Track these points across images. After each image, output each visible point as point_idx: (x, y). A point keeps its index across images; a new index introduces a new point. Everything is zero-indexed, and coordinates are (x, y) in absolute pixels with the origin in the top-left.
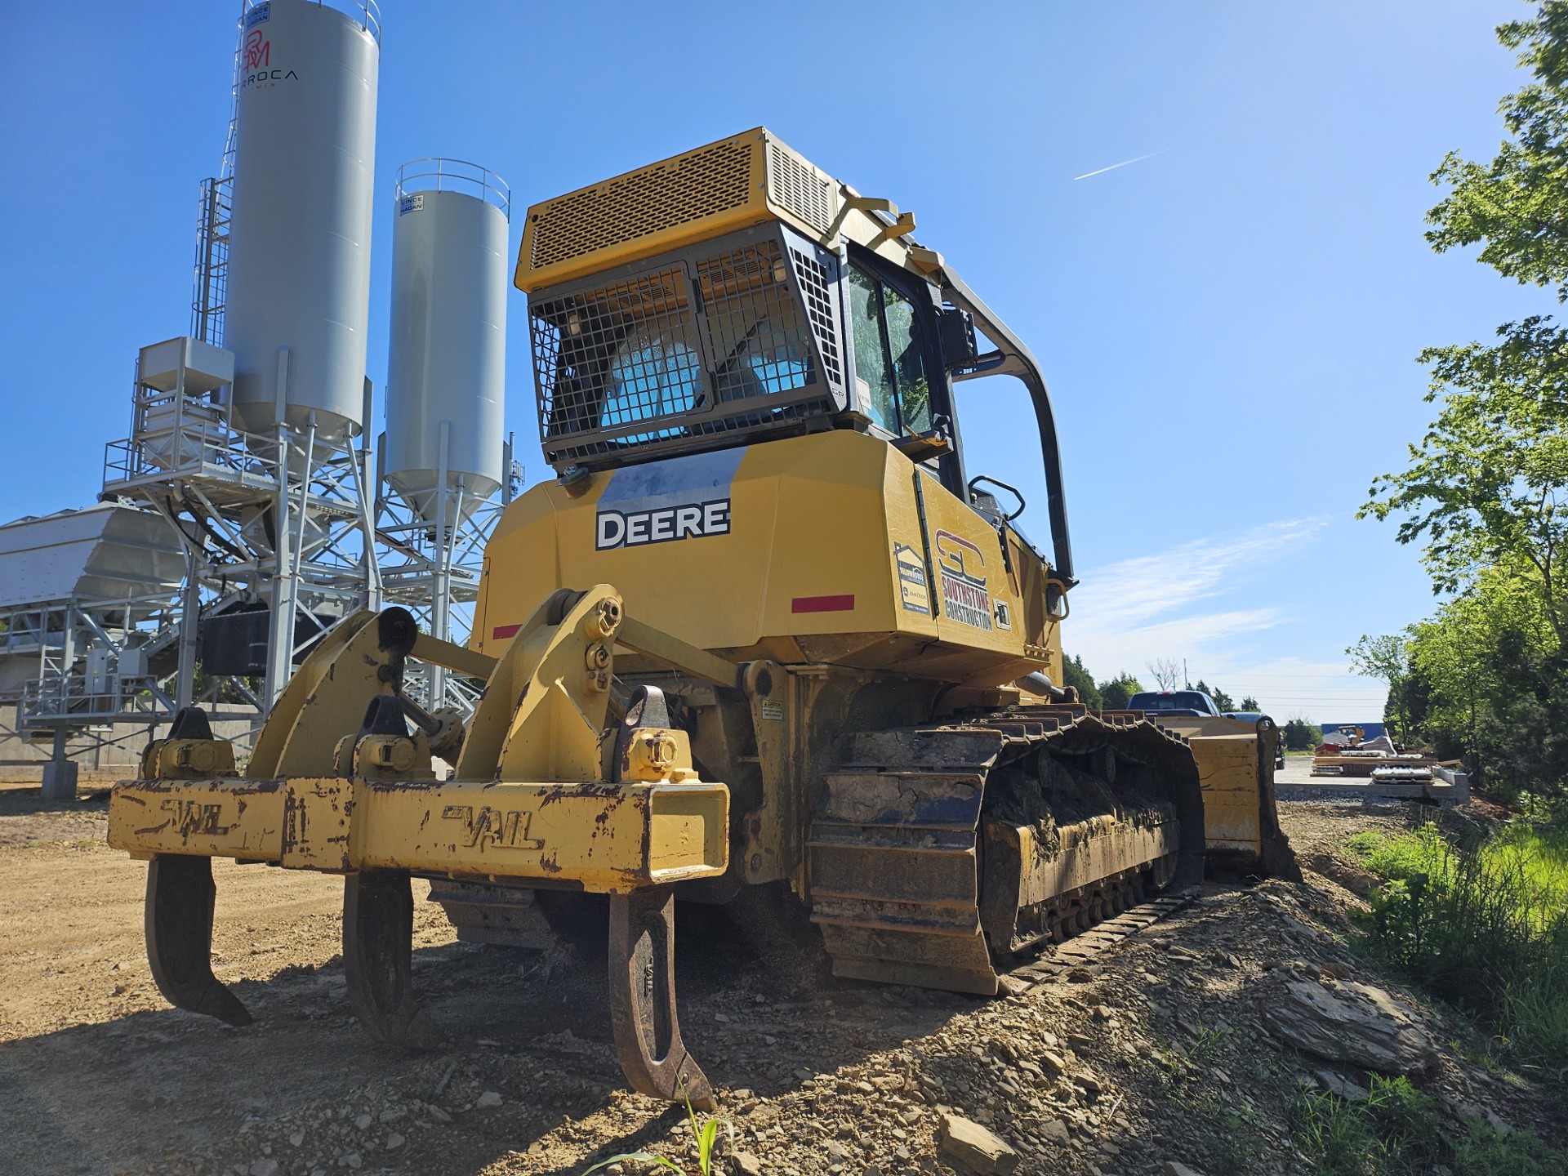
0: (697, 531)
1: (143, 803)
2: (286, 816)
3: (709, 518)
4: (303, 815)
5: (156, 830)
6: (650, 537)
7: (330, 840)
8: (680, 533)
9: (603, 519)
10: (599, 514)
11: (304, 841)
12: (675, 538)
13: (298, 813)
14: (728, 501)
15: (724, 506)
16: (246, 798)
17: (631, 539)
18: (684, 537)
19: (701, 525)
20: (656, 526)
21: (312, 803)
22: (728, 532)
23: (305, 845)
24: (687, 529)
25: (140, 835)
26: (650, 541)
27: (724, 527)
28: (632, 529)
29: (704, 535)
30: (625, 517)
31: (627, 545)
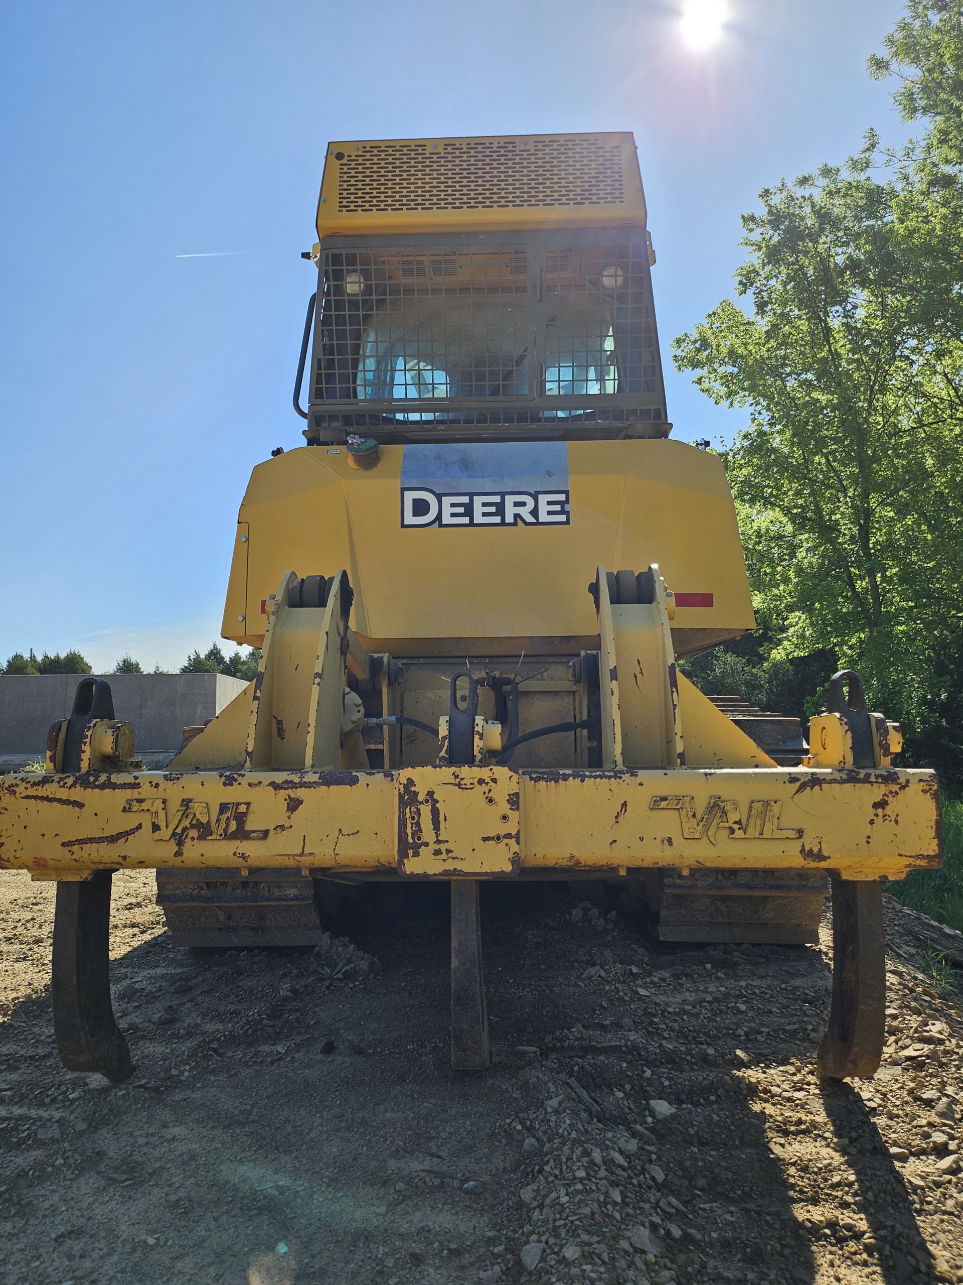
0: (530, 519)
1: (80, 805)
2: (402, 813)
3: (543, 508)
4: (435, 812)
5: (113, 839)
6: (472, 519)
7: (485, 839)
8: (509, 519)
9: (410, 496)
10: (403, 490)
11: (438, 842)
12: (503, 523)
13: (426, 810)
14: (567, 493)
15: (562, 497)
16: (301, 793)
17: (447, 519)
18: (515, 524)
19: (535, 513)
20: (478, 510)
21: (448, 798)
22: (567, 522)
23: (443, 847)
24: (517, 516)
25: (75, 848)
26: (472, 524)
27: (563, 518)
28: (447, 511)
29: (538, 523)
30: (439, 497)
31: (441, 525)
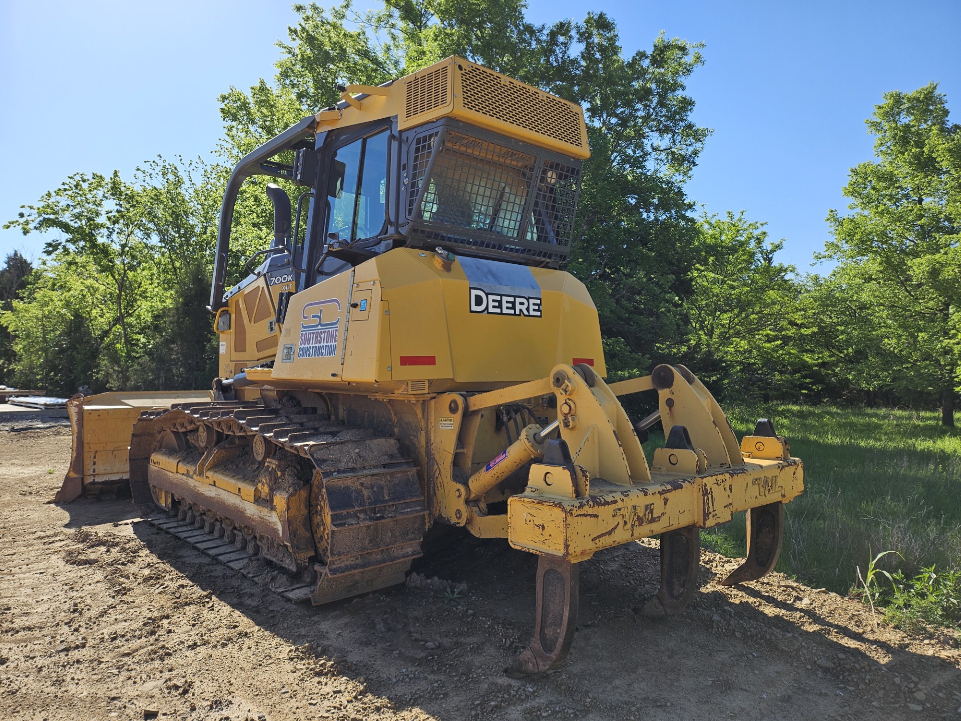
0: (526, 313)
1: (596, 516)
2: (704, 499)
3: (532, 307)
4: (712, 497)
5: (609, 533)
6: (502, 311)
7: (725, 507)
8: (518, 312)
9: (474, 293)
10: (471, 288)
11: (714, 511)
12: (515, 314)
13: (710, 496)
14: (540, 299)
15: (538, 302)
16: (668, 495)
17: (491, 310)
18: (519, 315)
19: (528, 309)
20: (505, 305)
21: (715, 489)
22: (540, 316)
23: (715, 513)
24: (521, 310)
25: (597, 541)
26: (501, 313)
27: (538, 314)
28: (491, 304)
29: (529, 316)
30: (487, 295)
31: (488, 313)
